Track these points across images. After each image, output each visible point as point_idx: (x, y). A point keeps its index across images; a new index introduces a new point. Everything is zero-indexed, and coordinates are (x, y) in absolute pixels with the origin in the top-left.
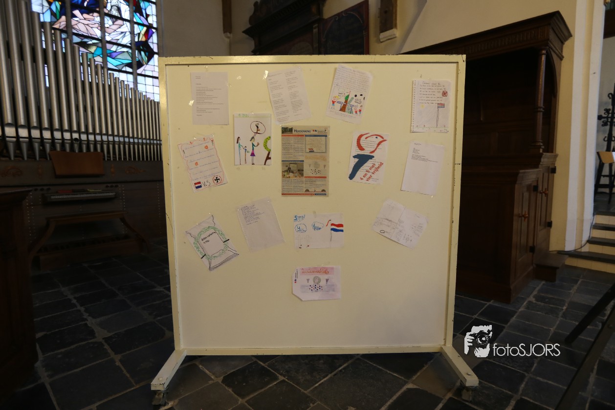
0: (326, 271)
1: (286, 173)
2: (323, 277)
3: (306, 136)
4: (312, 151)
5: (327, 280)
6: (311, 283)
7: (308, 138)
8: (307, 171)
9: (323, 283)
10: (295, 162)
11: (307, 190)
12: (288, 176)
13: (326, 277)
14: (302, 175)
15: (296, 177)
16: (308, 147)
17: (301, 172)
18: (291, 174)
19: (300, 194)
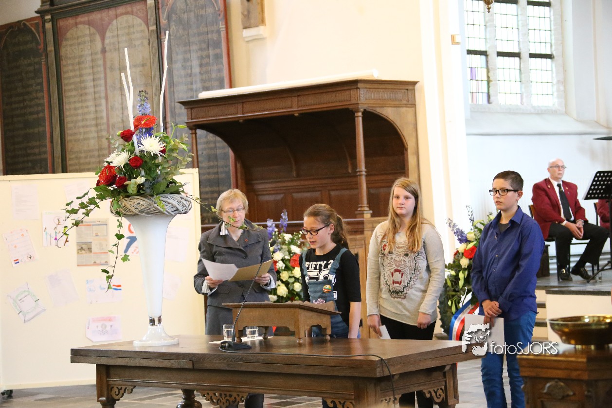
0: (110, 319)
1: (79, 251)
2: (108, 324)
3: (93, 225)
4: (97, 235)
5: (111, 326)
6: (100, 328)
7: (94, 227)
8: (95, 249)
9: (108, 328)
10: (86, 243)
11: (95, 262)
12: (81, 253)
13: (111, 323)
14: (91, 251)
15: (86, 253)
16: (94, 233)
17: (90, 249)
18: (83, 252)
19: (90, 265)
